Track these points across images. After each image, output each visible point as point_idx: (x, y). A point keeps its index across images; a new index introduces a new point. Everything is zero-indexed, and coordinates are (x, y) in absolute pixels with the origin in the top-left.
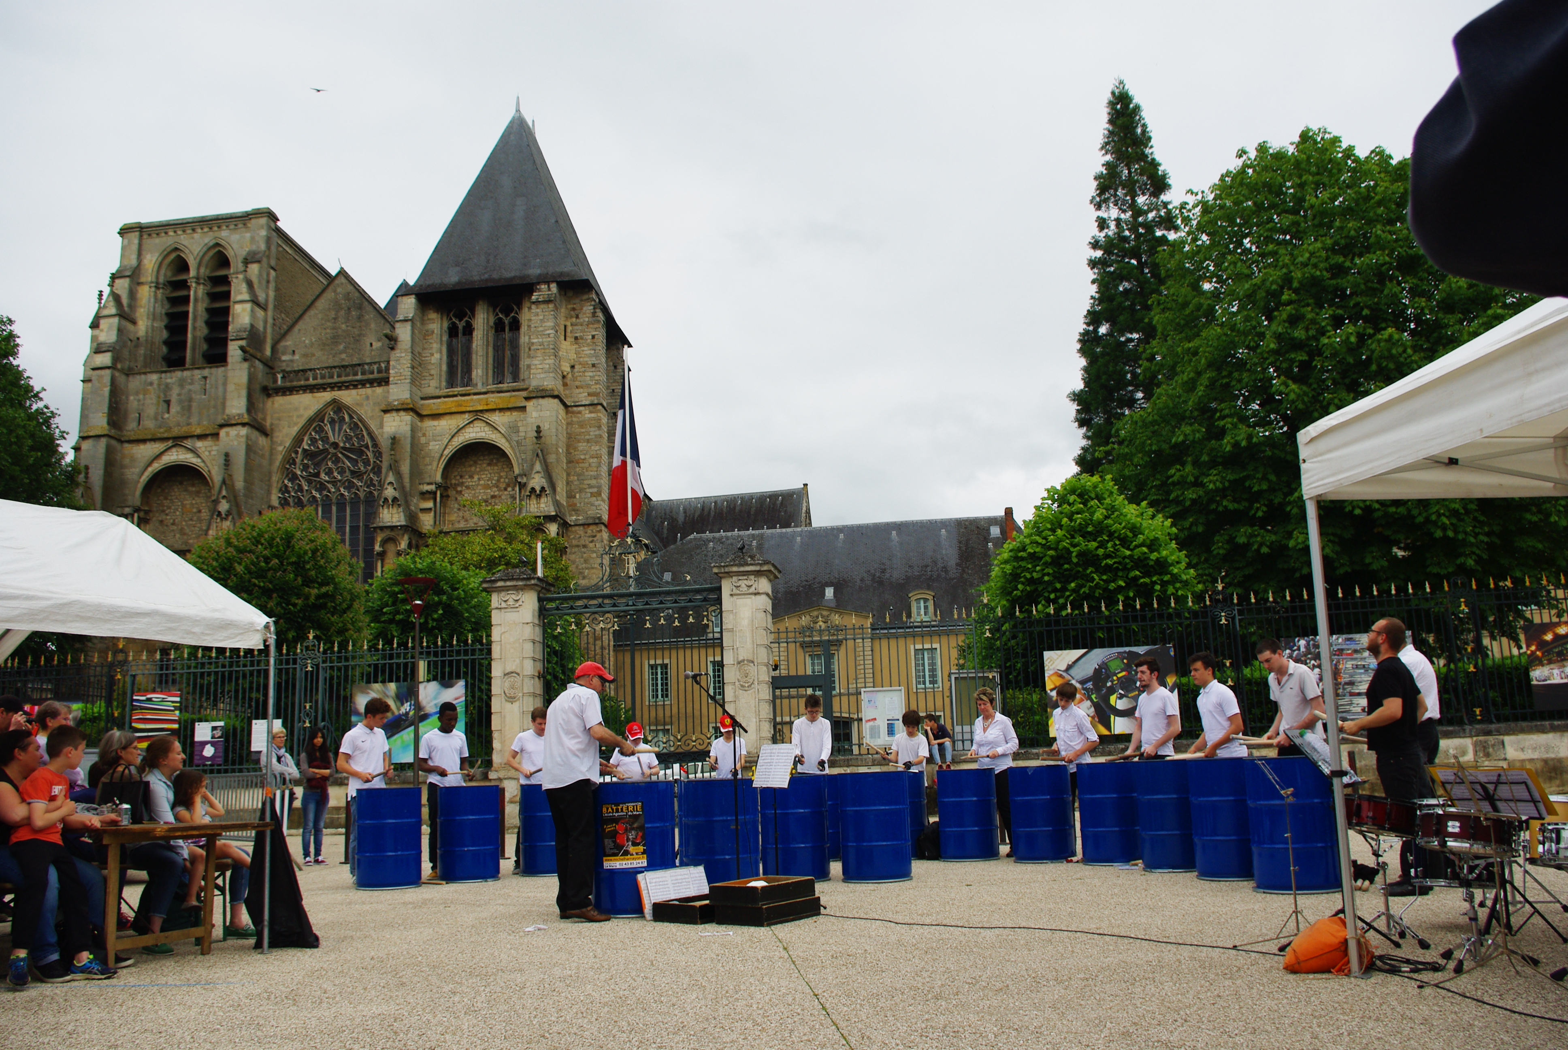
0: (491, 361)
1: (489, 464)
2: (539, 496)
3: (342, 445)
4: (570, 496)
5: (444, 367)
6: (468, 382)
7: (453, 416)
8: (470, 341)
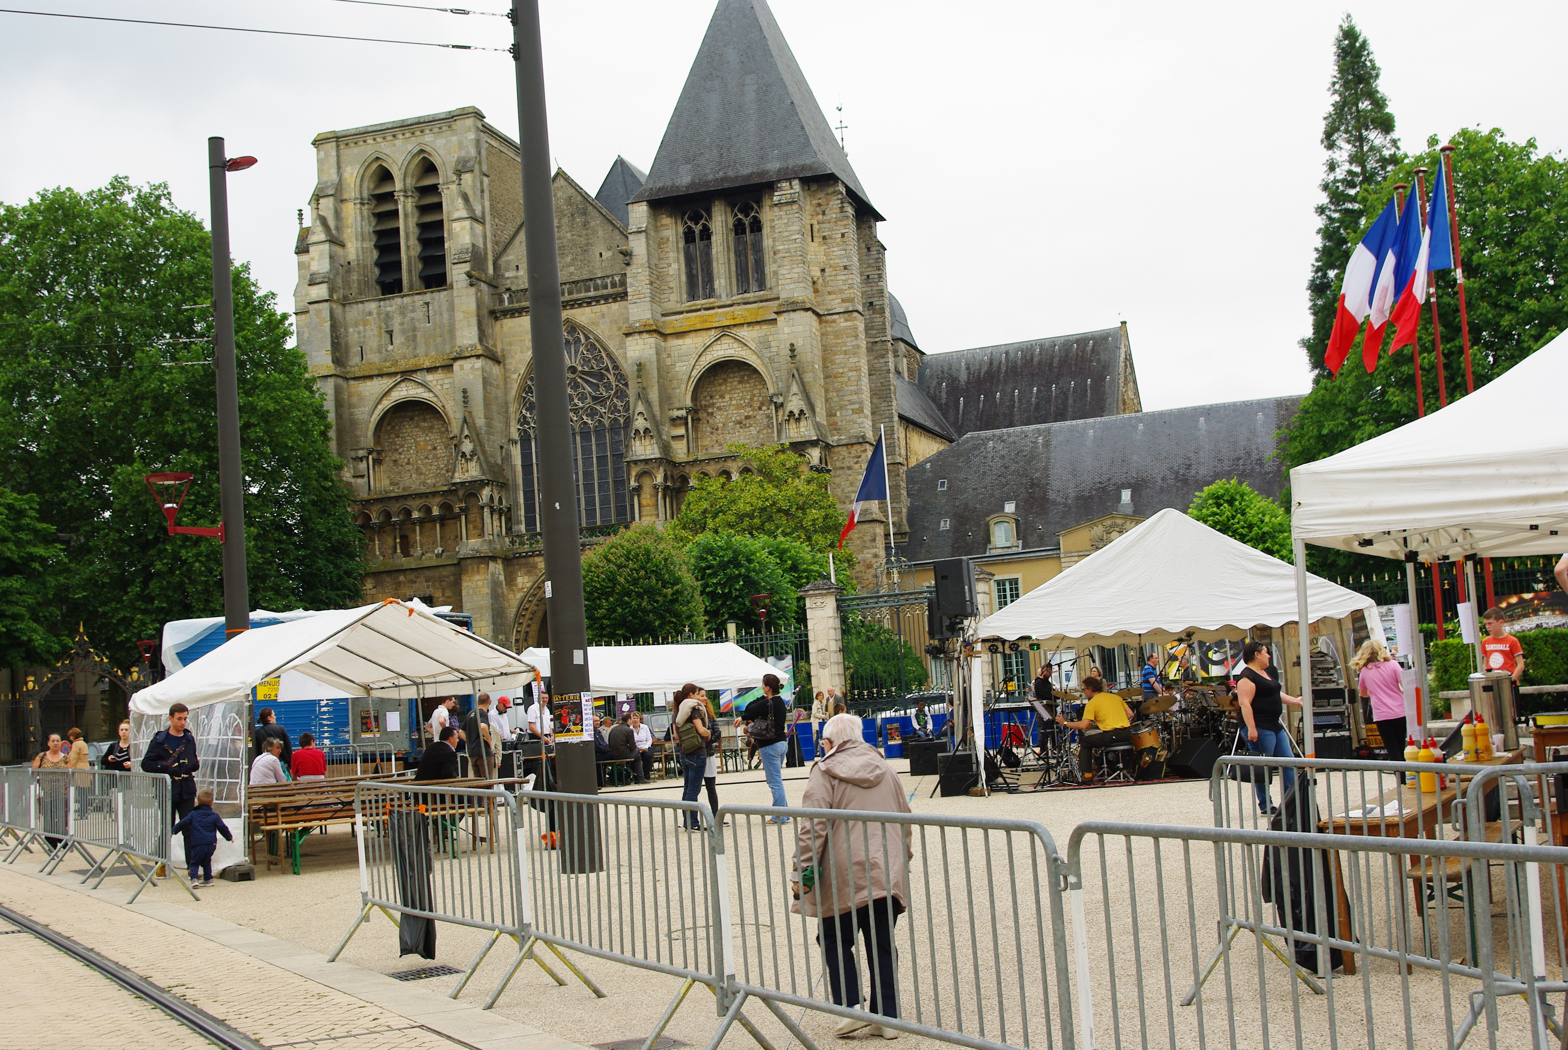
0: (733, 268)
1: (740, 382)
2: (798, 420)
3: (580, 369)
4: (830, 414)
5: (684, 278)
6: (710, 292)
7: (699, 334)
8: (709, 246)
